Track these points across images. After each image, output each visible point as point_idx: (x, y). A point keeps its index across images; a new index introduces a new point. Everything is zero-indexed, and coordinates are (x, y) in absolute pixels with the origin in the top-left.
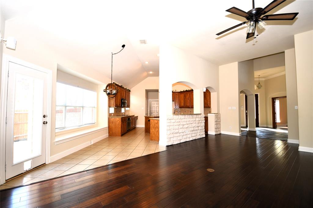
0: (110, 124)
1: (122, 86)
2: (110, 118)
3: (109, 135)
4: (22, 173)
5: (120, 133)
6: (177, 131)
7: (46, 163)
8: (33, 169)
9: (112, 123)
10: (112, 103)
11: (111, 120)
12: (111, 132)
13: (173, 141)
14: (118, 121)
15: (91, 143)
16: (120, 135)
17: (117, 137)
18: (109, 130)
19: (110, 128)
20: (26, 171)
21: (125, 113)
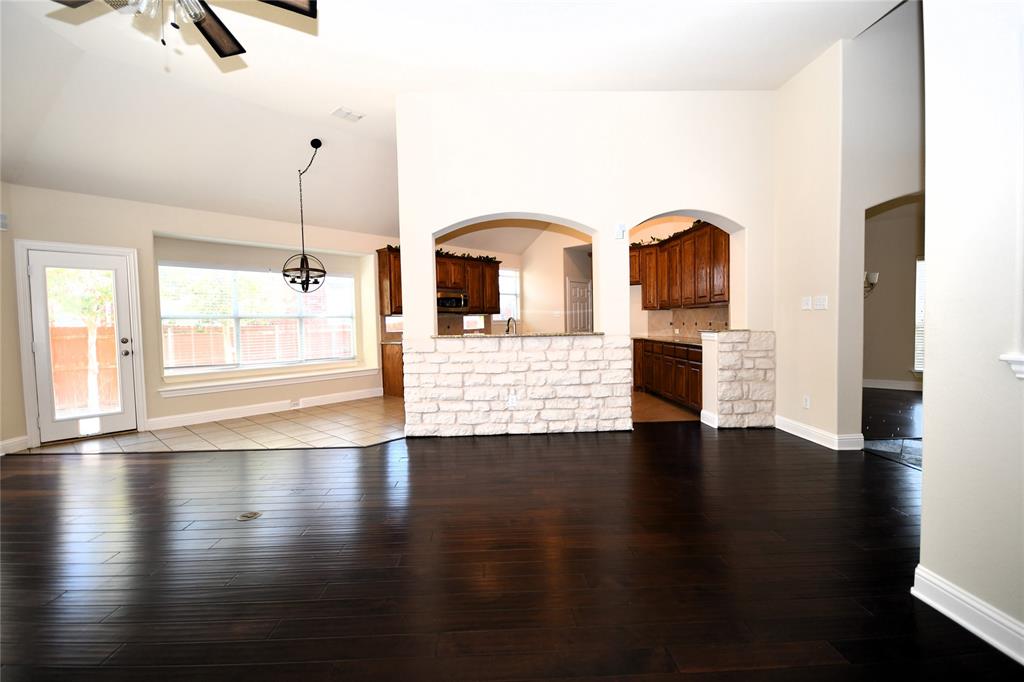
0: (386, 363)
2: (384, 346)
3: (385, 392)
4: (77, 438)
6: (457, 393)
7: (139, 430)
8: (103, 434)
10: (386, 304)
13: (439, 424)
18: (385, 377)
19: (384, 374)
21: (485, 331)
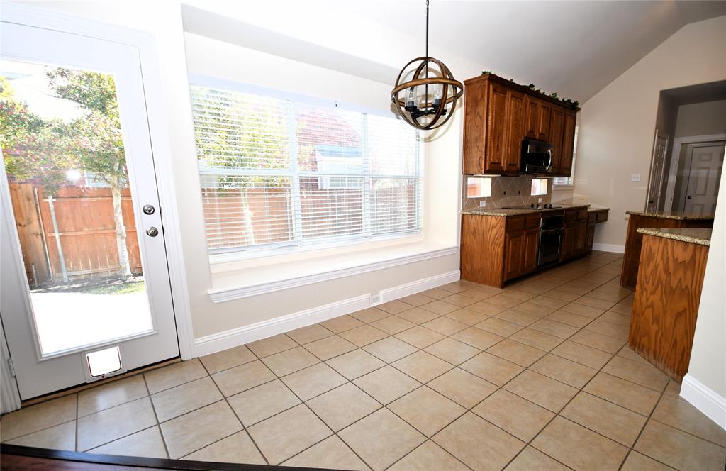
0: (468, 240)
1: (532, 86)
2: (465, 218)
3: (463, 276)
4: (85, 384)
5: (499, 273)
7: (184, 358)
8: (128, 372)
9: (474, 233)
10: (476, 159)
11: (469, 223)
12: (468, 267)
14: (494, 231)
15: (377, 299)
16: (499, 281)
17: (487, 287)
18: (464, 257)
19: (464, 253)
20: (101, 378)
21: (547, 197)
